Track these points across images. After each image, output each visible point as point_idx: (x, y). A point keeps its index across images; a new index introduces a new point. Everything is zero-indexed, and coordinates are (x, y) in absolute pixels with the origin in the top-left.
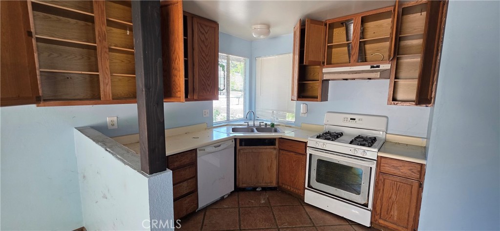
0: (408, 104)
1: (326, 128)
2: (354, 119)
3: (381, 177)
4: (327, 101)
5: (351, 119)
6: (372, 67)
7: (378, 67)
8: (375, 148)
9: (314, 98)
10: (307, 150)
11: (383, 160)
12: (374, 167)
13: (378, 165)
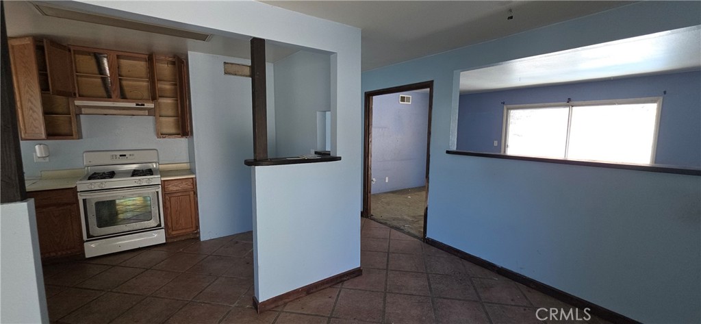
0: (173, 136)
1: (91, 170)
2: (125, 155)
3: (167, 197)
4: (82, 138)
5: (121, 156)
6: (137, 105)
7: (144, 105)
8: (157, 175)
9: (68, 135)
10: (79, 196)
11: (166, 182)
12: (160, 190)
13: (163, 188)
